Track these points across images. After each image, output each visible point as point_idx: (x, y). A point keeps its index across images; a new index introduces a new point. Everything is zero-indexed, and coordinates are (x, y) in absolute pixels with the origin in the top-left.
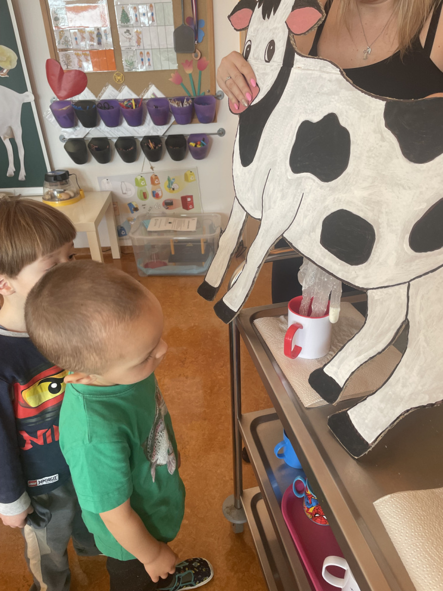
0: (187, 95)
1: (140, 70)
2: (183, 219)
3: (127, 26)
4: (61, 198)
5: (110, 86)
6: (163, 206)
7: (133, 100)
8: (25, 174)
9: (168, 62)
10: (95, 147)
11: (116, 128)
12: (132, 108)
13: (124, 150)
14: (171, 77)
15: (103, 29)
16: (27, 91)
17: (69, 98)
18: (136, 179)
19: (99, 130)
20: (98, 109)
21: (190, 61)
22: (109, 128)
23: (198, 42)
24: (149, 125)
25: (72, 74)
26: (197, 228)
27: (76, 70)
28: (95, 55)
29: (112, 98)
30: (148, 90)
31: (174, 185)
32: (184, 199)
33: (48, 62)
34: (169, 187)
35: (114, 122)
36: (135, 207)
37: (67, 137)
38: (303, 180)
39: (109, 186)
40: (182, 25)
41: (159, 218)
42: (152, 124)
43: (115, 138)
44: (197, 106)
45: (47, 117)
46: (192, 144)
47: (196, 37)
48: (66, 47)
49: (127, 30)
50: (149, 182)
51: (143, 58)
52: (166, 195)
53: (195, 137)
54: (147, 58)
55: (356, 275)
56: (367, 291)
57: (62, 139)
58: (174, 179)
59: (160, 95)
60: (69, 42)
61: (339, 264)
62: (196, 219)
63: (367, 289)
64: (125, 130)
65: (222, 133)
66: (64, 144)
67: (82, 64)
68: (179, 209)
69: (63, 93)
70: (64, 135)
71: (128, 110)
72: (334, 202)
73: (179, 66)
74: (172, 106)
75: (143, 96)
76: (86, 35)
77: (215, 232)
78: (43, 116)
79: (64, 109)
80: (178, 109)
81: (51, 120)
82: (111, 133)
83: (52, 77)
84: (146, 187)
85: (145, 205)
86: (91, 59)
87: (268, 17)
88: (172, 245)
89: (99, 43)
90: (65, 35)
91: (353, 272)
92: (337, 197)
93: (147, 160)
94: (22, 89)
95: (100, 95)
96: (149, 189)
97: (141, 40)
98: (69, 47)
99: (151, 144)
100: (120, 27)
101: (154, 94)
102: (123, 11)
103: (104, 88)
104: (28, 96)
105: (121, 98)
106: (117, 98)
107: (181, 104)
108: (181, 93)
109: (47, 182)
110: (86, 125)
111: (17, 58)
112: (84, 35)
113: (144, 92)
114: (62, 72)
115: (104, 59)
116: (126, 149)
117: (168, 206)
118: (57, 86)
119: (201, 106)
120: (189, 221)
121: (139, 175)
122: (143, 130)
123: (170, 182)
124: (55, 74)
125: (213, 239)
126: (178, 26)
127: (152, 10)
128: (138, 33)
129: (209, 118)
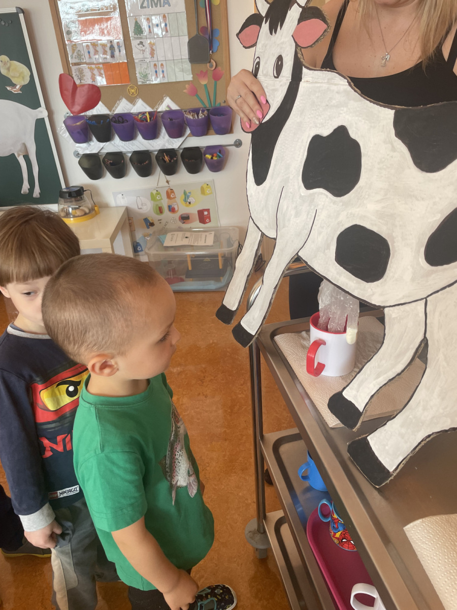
0: (202, 106)
1: (154, 82)
2: (200, 233)
3: (140, 38)
4: (76, 215)
5: (124, 100)
6: (180, 220)
7: (147, 113)
8: (40, 191)
9: (183, 73)
10: (110, 161)
11: (131, 142)
12: (147, 121)
13: (139, 164)
14: (185, 89)
16: (41, 106)
17: (82, 113)
18: (152, 194)
19: (112, 144)
20: (112, 123)
21: (204, 71)
22: (123, 142)
23: (212, 52)
24: (164, 138)
25: (86, 89)
26: (214, 242)
27: (89, 84)
28: (107, 66)
29: (126, 111)
30: (162, 102)
31: (190, 198)
32: (201, 213)
33: (61, 77)
34: (185, 200)
35: (128, 136)
36: (151, 222)
37: (81, 153)
38: (316, 196)
39: (124, 202)
40: (196, 35)
41: (176, 233)
42: (167, 137)
43: (129, 152)
44: (213, 117)
45: (61, 133)
46: (209, 156)
47: (211, 47)
48: (79, 61)
49: (140, 42)
50: (164, 195)
51: (157, 70)
52: (183, 209)
53: (210, 149)
54: (161, 70)
55: (372, 292)
56: (384, 309)
57: (77, 155)
58: (190, 193)
59: (174, 107)
60: (82, 55)
61: (355, 282)
62: (213, 233)
63: (384, 307)
64: (140, 144)
65: (238, 144)
66: (79, 159)
67: (95, 78)
68: (196, 225)
69: (77, 108)
70: (78, 151)
71: (142, 123)
72: (348, 218)
73: (193, 77)
74: (187, 118)
75: (157, 109)
76: (99, 48)
77: (233, 246)
78: (57, 131)
79: (78, 124)
80: (194, 121)
81: (65, 136)
82: (125, 147)
83: (65, 92)
84: (162, 201)
85: (161, 220)
86: (105, 72)
87: (275, 32)
88: (189, 260)
89: (113, 56)
91: (370, 290)
92: (350, 212)
93: (162, 173)
94: (35, 105)
95: (113, 109)
96: (165, 203)
97: (155, 52)
98: (82, 61)
99: (166, 157)
100: (133, 39)
101: (168, 106)
102: (136, 23)
103: (118, 101)
104: (41, 112)
105: (135, 112)
106: (132, 112)
107: (196, 115)
108: (197, 104)
109: (61, 199)
110: (101, 140)
111: (30, 74)
112: (97, 49)
113: (159, 104)
114: (75, 87)
115: (118, 72)
116: (141, 163)
117: (185, 221)
118: (70, 101)
119: (217, 117)
120: (206, 236)
121: (154, 190)
122: (158, 143)
123: (186, 196)
124: (68, 89)
125: (231, 253)
126: (192, 36)
127: (165, 20)
128: (151, 44)
129: (225, 129)
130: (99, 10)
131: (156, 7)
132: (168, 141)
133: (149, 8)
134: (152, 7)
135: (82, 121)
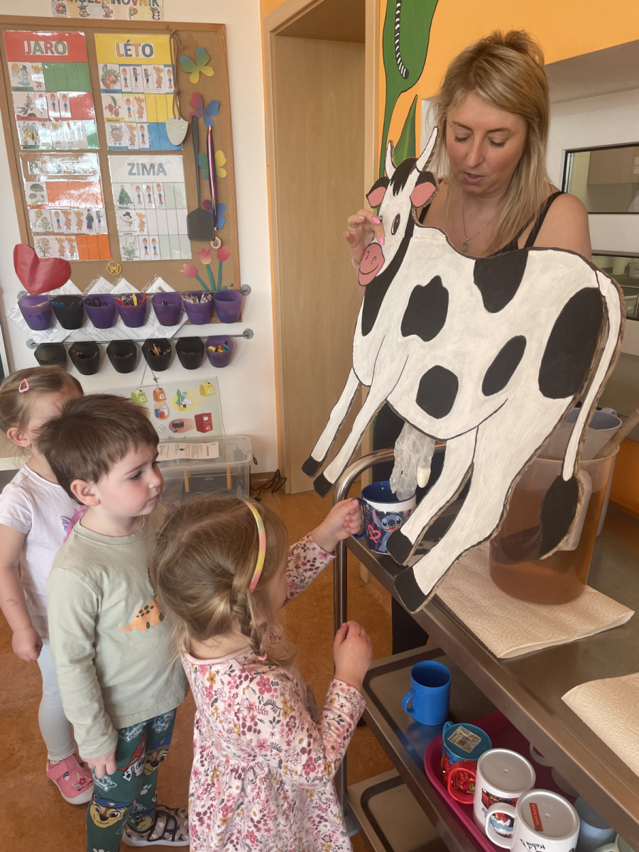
0: (205, 289)
1: (143, 259)
2: (199, 444)
3: (126, 208)
5: (102, 279)
6: (170, 428)
7: (133, 295)
9: (182, 250)
10: (78, 353)
11: (108, 329)
12: (133, 304)
13: (118, 357)
14: (183, 268)
15: (95, 211)
17: (44, 292)
18: (133, 394)
19: (83, 332)
20: (86, 306)
21: (207, 250)
22: (98, 329)
23: (217, 229)
24: (153, 325)
25: (50, 264)
26: (220, 454)
27: (56, 258)
29: (104, 292)
30: (153, 283)
31: (185, 400)
32: (199, 418)
33: (17, 249)
34: (179, 403)
35: (105, 322)
37: (39, 341)
38: (410, 342)
40: (197, 210)
42: (157, 323)
43: (106, 342)
44: (219, 302)
45: (11, 317)
46: (212, 348)
47: (216, 223)
48: (44, 231)
49: (127, 213)
50: (150, 397)
51: (148, 246)
52: (175, 414)
53: (214, 340)
54: (152, 246)
55: (440, 427)
56: (446, 442)
57: (32, 344)
58: (185, 393)
59: (168, 289)
60: (49, 224)
61: (428, 419)
62: (217, 443)
63: (446, 440)
64: (121, 331)
65: (248, 334)
66: (35, 350)
67: (65, 251)
68: (194, 433)
69: (38, 286)
70: (35, 339)
71: (127, 306)
72: (431, 360)
73: (193, 256)
74: (185, 302)
75: (146, 290)
76: (73, 217)
77: (246, 457)
79: (39, 305)
80: (195, 305)
81: (17, 320)
82: (100, 335)
83: (23, 267)
84: (147, 404)
86: (78, 245)
87: (397, 194)
88: (186, 478)
89: (90, 226)
90: (44, 216)
91: (438, 425)
92: (434, 354)
93: (148, 368)
95: (87, 289)
96: (151, 407)
97: (145, 225)
98: (48, 230)
99: (155, 348)
100: (118, 208)
101: (160, 288)
102: (123, 190)
103: (94, 280)
105: (116, 293)
106: (112, 293)
107: (197, 300)
108: (197, 287)
110: (66, 326)
112: (70, 217)
113: (148, 286)
114: (36, 259)
115: (95, 246)
116: (122, 356)
117: (177, 429)
118: (27, 277)
119: (223, 302)
120: (208, 447)
121: (138, 390)
122: (146, 331)
123: (180, 397)
124: (27, 262)
125: (243, 468)
126: (193, 210)
127: (160, 190)
128: (140, 216)
129: (234, 316)
130: (74, 173)
131: (149, 174)
133: (139, 174)
134: (143, 174)
135: (44, 303)
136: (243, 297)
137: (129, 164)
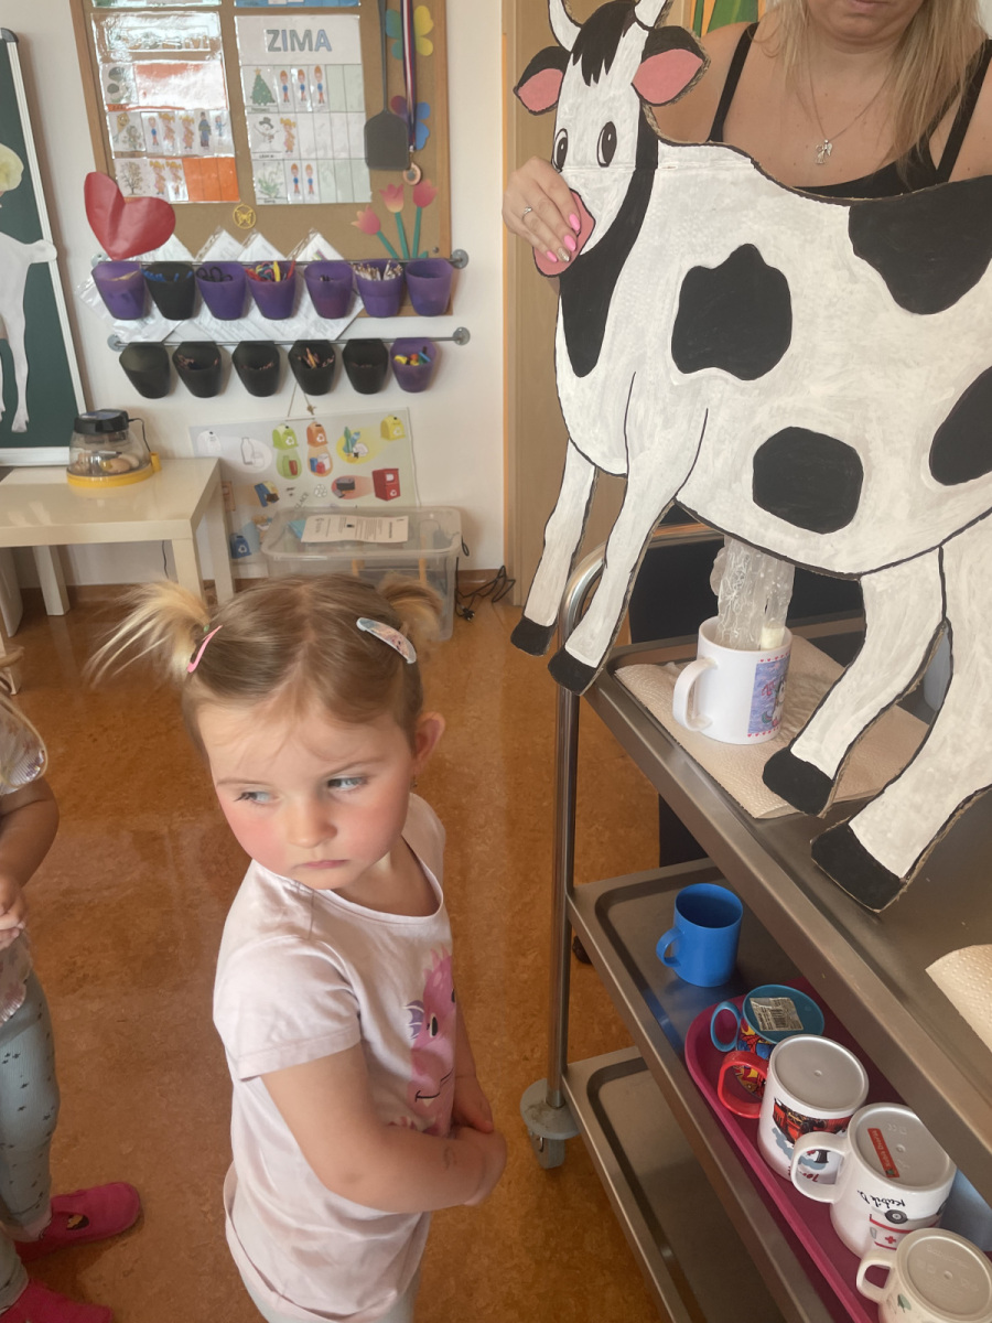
0: (391, 256)
1: (291, 199)
2: (378, 519)
3: (265, 110)
4: (111, 471)
5: (225, 234)
6: (333, 490)
7: (275, 264)
8: (27, 418)
10: (188, 361)
11: (235, 322)
12: (274, 280)
13: (252, 369)
15: (213, 114)
16: (42, 238)
17: (132, 256)
18: (275, 433)
19: (196, 325)
20: (199, 281)
21: (397, 185)
22: (219, 322)
23: (415, 149)
24: (307, 317)
25: (142, 207)
26: (409, 538)
27: (151, 198)
28: (193, 165)
29: (227, 258)
30: (306, 244)
31: (357, 445)
32: (379, 476)
33: (90, 179)
34: (347, 450)
35: (231, 310)
36: (271, 492)
37: (126, 339)
38: (704, 383)
39: (214, 447)
40: (383, 113)
41: (326, 517)
42: (314, 314)
43: (232, 344)
44: (415, 280)
45: (83, 296)
46: (401, 359)
47: (412, 139)
48: (132, 149)
49: (265, 119)
50: (302, 438)
51: (299, 177)
52: (340, 468)
53: (404, 344)
54: (306, 178)
55: (835, 550)
56: (860, 579)
57: (115, 343)
58: (358, 434)
59: (332, 255)
60: (139, 138)
61: (797, 536)
62: (406, 518)
63: (862, 575)
64: (255, 326)
65: (461, 337)
66: (120, 353)
67: (165, 186)
68: (369, 500)
69: (122, 245)
70: (119, 335)
71: (264, 283)
72: (773, 416)
73: (373, 197)
74: (358, 277)
75: (294, 257)
76: (177, 126)
77: (450, 543)
78: (75, 293)
79: (124, 278)
80: (374, 284)
81: (91, 303)
82: (223, 332)
83: (97, 211)
84: (297, 449)
85: (292, 489)
86: (186, 174)
87: (596, 80)
88: (355, 568)
89: (205, 143)
90: (131, 124)
91: (828, 547)
92: (776, 404)
93: (299, 390)
94: (30, 234)
95: (201, 252)
97: (296, 141)
98: (138, 149)
99: (310, 356)
100: (250, 110)
101: (319, 253)
102: (259, 78)
103: (212, 237)
104: (43, 250)
105: (248, 260)
106: (240, 259)
107: (378, 274)
108: (378, 251)
109: (79, 435)
110: (169, 314)
111: (22, 167)
112: (172, 125)
113: (299, 248)
114: (120, 201)
115: (214, 175)
116: (257, 367)
117: (344, 492)
118: (106, 230)
119: (421, 279)
120: (391, 524)
121: (282, 424)
122: (295, 327)
123: (350, 440)
124: (104, 205)
125: (445, 560)
126: (375, 114)
127: (319, 78)
128: (288, 125)
129: (439, 305)
130: (180, 47)
131: (302, 49)
132: (315, 323)
133: (286, 49)
134: (293, 49)
135: (133, 274)
136: (455, 270)
137: (269, 32)
